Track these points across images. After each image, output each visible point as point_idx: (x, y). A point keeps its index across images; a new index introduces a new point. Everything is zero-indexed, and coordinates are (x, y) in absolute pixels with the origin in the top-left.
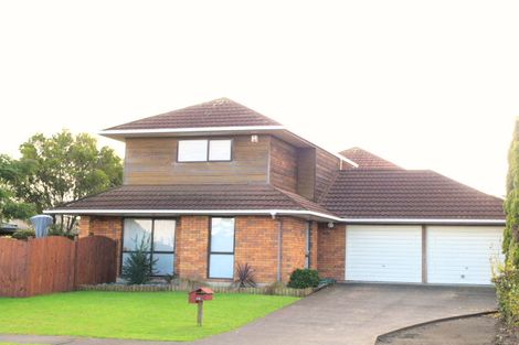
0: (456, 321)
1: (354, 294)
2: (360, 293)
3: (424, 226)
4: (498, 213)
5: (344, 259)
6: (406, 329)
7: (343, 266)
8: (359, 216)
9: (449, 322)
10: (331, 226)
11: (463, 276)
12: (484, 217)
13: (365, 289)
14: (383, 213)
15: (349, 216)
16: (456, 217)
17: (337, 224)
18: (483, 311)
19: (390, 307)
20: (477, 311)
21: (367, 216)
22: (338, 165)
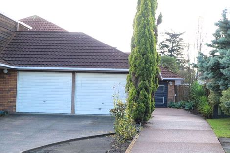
0: (85, 140)
1: (18, 122)
2: (23, 121)
3: (74, 72)
4: (125, 64)
5: (15, 97)
6: (46, 146)
7: (15, 101)
8: (26, 65)
9: (80, 141)
10: (6, 72)
11: (100, 109)
12: (115, 67)
13: (28, 118)
14: (44, 63)
15: (19, 65)
16: (96, 66)
17: (10, 70)
18: (107, 133)
19: (41, 131)
20: (102, 133)
21: (33, 65)
22: (15, 27)
